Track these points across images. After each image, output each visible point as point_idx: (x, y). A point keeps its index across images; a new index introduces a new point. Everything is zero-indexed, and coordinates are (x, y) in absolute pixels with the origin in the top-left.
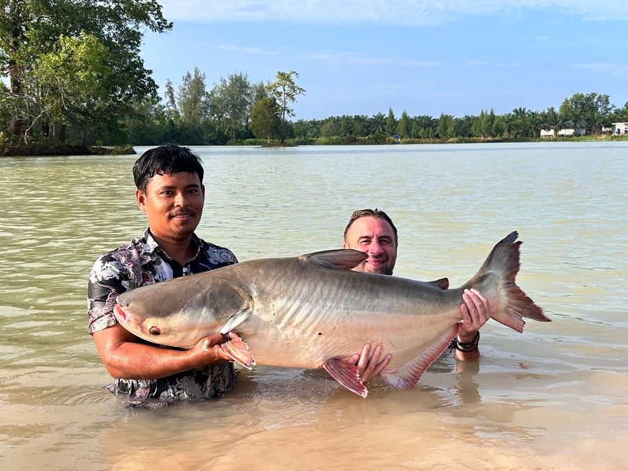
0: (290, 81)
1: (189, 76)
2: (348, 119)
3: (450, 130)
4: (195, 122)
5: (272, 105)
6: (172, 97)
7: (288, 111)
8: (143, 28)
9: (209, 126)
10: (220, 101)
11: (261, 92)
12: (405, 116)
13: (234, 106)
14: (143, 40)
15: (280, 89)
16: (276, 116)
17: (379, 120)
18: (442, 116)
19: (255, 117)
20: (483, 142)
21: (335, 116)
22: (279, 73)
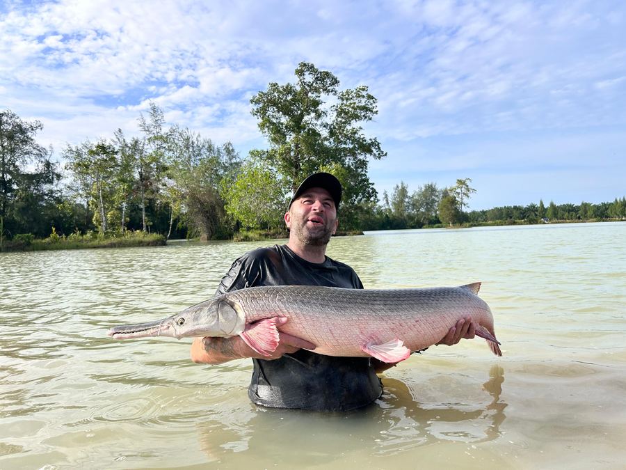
0: (466, 185)
1: (398, 187)
2: (508, 209)
3: (590, 213)
4: (401, 215)
5: (454, 202)
6: (387, 201)
7: (465, 205)
8: (369, 158)
9: (411, 217)
10: (417, 201)
11: (445, 193)
12: (552, 205)
13: (427, 204)
14: (369, 165)
15: (459, 190)
16: (456, 208)
17: (532, 209)
18: (583, 204)
19: (442, 209)
20: (618, 221)
21: (499, 207)
22: (458, 180)
